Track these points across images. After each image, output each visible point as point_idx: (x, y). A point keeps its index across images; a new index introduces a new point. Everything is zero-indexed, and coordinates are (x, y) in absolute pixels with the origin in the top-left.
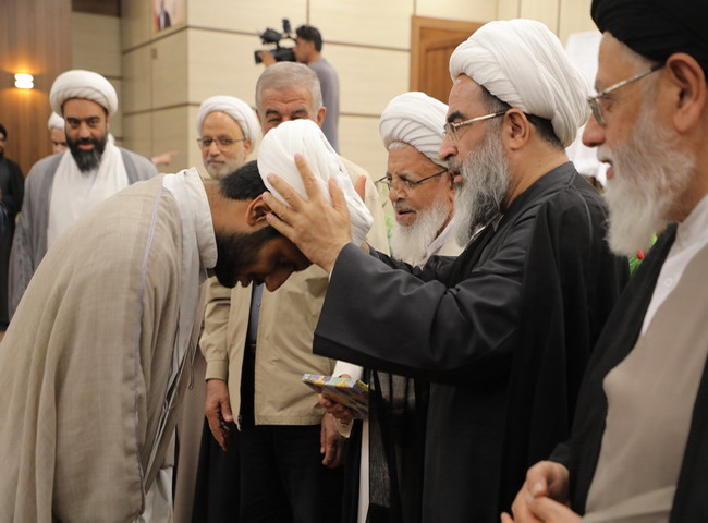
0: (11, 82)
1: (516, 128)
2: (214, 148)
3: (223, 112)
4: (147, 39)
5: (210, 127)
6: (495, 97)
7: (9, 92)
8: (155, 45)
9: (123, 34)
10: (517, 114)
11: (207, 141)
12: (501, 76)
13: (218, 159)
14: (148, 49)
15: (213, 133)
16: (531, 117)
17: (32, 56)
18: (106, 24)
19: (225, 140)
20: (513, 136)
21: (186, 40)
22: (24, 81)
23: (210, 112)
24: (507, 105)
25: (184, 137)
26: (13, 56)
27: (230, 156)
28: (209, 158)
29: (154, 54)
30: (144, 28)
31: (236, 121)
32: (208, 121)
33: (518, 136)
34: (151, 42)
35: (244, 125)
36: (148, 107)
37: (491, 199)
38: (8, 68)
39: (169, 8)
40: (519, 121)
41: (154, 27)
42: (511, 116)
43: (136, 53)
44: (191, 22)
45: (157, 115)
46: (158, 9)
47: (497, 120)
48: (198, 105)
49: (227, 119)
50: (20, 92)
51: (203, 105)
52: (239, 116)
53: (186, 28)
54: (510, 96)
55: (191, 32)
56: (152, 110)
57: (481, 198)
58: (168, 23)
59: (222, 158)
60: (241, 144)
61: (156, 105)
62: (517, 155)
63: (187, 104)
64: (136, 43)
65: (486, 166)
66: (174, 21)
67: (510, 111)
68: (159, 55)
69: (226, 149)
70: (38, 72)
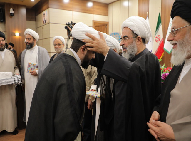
0: (15, 34)
1: (139, 40)
2: (57, 46)
3: (58, 39)
4: (41, 25)
5: (56, 42)
6: (135, 33)
7: (14, 37)
8: (43, 27)
9: (36, 24)
10: (140, 37)
11: (55, 45)
12: (137, 29)
13: (58, 48)
14: (41, 27)
15: (57, 43)
16: (142, 38)
17: (19, 29)
18: (34, 22)
19: (59, 45)
20: (138, 42)
21: (49, 25)
22: (17, 34)
23: (56, 39)
24: (137, 35)
25: (49, 44)
26: (15, 29)
27: (60, 48)
28: (56, 48)
29: (43, 28)
30: (41, 23)
31: (61, 41)
32: (55, 41)
33: (139, 42)
34: (42, 26)
36: (42, 38)
37: (133, 55)
38: (14, 32)
39: (46, 19)
40: (139, 39)
41: (43, 23)
42: (138, 38)
43: (39, 28)
44: (50, 22)
46: (43, 20)
47: (135, 38)
48: (53, 38)
49: (59, 40)
50: (16, 36)
51: (54, 38)
52: (62, 40)
53: (49, 23)
56: (43, 39)
57: (131, 55)
58: (45, 22)
59: (59, 48)
60: (62, 45)
61: (43, 38)
62: (139, 46)
63: (50, 38)
64: (39, 26)
65: (132, 48)
66: (47, 22)
67: (138, 37)
68: (44, 28)
69: (59, 46)
70: (20, 32)
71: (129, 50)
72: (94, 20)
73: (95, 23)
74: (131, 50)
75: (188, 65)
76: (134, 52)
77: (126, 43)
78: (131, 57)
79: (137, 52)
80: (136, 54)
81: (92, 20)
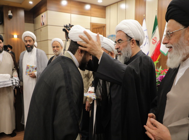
0: (13, 37)
1: (133, 43)
2: (55, 48)
3: (57, 41)
4: (39, 28)
5: (54, 44)
6: (129, 36)
7: (13, 39)
8: (41, 29)
9: (34, 27)
10: (134, 40)
11: (54, 47)
12: (131, 32)
13: (56, 51)
14: (40, 29)
15: (55, 46)
16: (136, 40)
17: (17, 31)
18: (32, 25)
19: (58, 47)
20: (132, 45)
21: (47, 28)
22: (15, 36)
23: (54, 41)
24: (131, 38)
25: (47, 46)
26: (13, 32)
28: (54, 50)
29: (41, 30)
30: (39, 25)
31: (59, 43)
32: (54, 43)
33: (133, 45)
34: (40, 28)
35: (61, 44)
36: (40, 41)
37: (128, 58)
38: (12, 34)
39: (44, 22)
40: (134, 41)
41: (41, 25)
42: (132, 40)
43: (37, 30)
44: (48, 24)
45: (42, 42)
46: (42, 22)
47: (129, 41)
48: (51, 40)
49: (58, 43)
50: (15, 38)
51: (52, 40)
52: (60, 42)
53: (48, 25)
54: (133, 36)
55: (48, 26)
56: (41, 41)
57: (126, 58)
59: (57, 50)
60: (61, 47)
61: (41, 40)
62: (133, 49)
63: (48, 40)
65: (127, 51)
66: (45, 24)
67: (132, 39)
71: (124, 53)
72: (92, 22)
73: (92, 25)
74: (126, 53)
75: (183, 67)
76: (129, 55)
77: (121, 46)
78: (127, 60)
79: (132, 54)
80: (131, 57)
81: (90, 22)
